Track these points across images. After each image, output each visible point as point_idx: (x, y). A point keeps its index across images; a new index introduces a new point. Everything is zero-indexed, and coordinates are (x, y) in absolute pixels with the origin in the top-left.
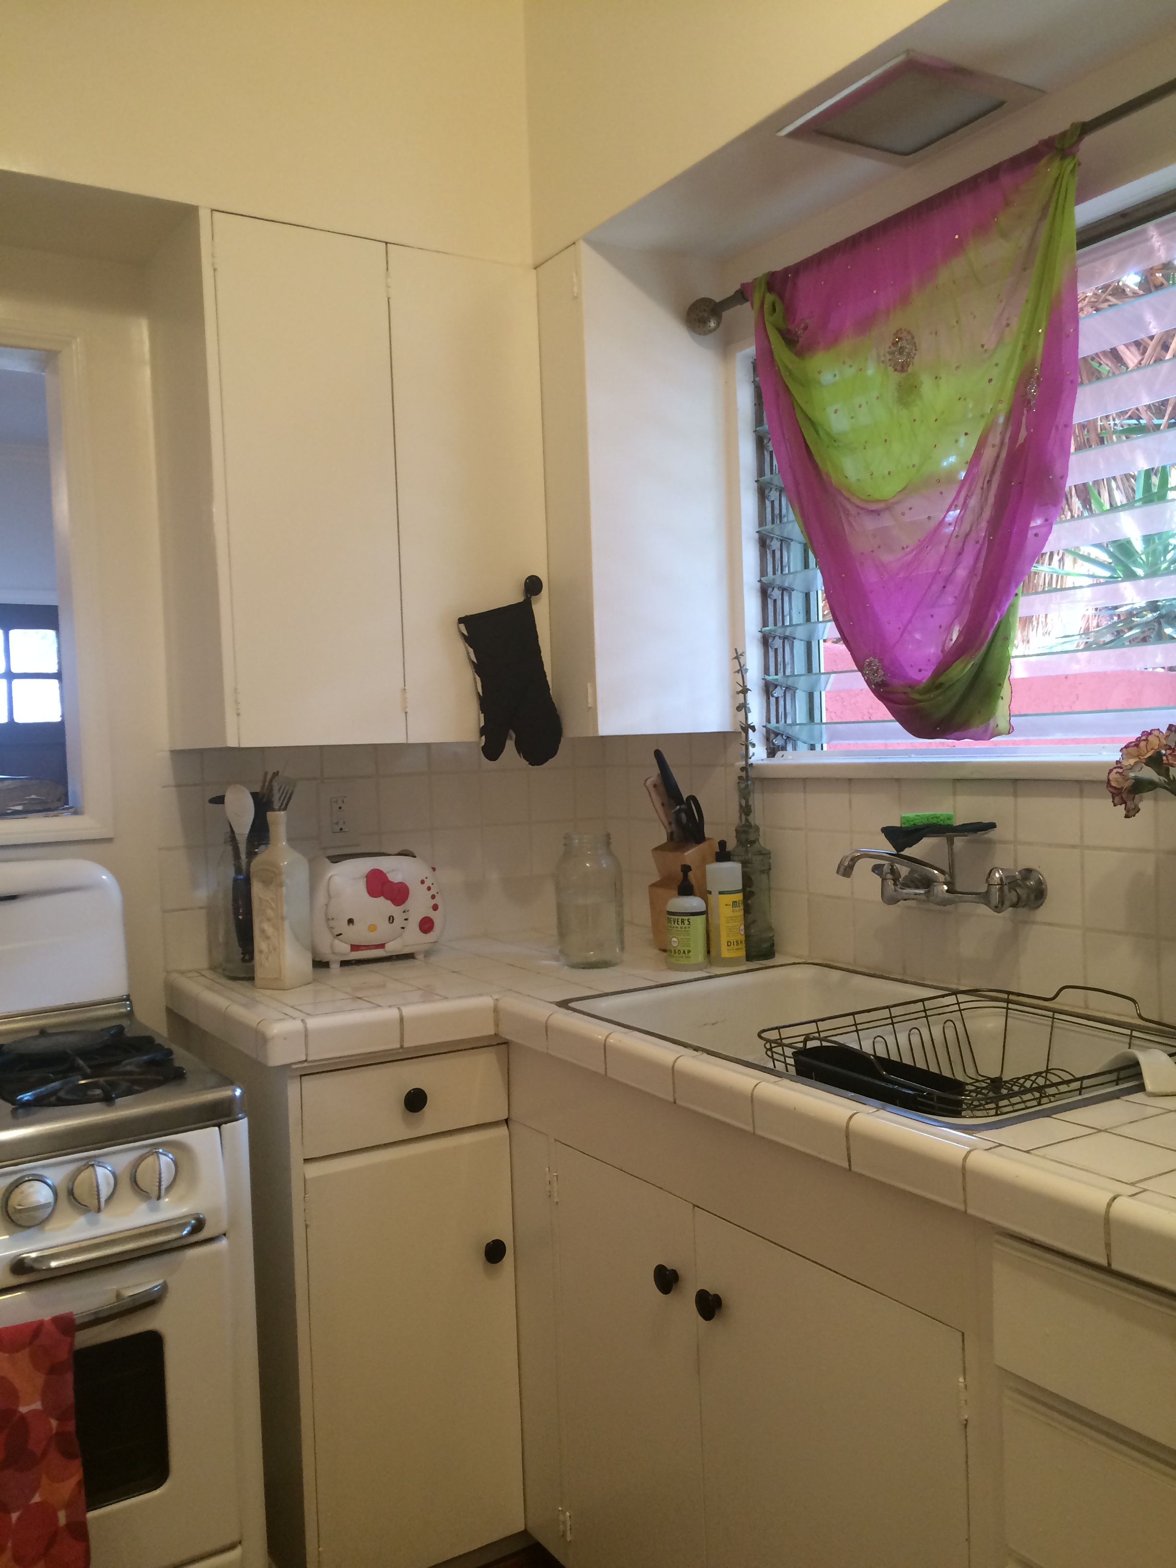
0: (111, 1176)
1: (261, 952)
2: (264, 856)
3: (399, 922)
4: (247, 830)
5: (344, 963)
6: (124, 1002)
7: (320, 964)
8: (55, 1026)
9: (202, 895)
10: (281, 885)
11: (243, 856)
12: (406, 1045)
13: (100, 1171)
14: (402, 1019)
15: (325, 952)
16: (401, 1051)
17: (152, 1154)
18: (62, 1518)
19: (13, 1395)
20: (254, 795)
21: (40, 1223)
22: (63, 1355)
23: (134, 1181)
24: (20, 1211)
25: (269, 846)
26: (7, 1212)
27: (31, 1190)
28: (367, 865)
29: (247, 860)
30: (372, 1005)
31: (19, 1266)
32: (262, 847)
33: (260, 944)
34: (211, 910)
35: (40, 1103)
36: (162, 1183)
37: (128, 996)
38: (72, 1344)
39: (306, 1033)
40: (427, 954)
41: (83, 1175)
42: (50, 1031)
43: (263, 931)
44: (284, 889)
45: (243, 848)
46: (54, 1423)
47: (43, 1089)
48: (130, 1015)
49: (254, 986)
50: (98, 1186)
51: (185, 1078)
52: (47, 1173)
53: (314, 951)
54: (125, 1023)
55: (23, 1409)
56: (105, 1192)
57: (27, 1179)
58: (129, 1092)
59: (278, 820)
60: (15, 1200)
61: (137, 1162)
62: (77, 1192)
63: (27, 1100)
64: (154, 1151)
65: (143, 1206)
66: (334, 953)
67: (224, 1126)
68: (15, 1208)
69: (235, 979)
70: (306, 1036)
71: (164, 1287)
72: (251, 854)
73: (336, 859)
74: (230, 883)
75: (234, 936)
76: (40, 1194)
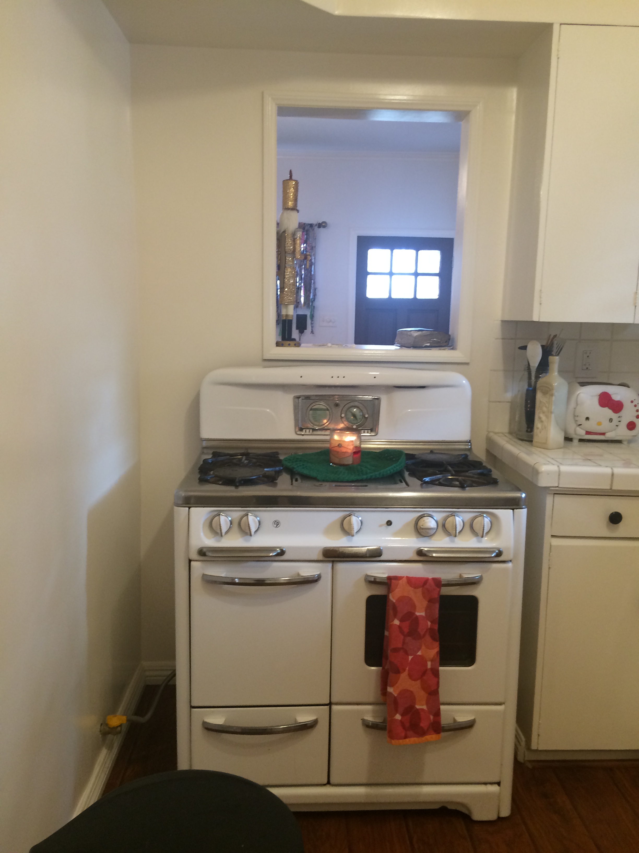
0: (462, 522)
1: (538, 428)
2: (543, 380)
3: (615, 422)
4: (537, 365)
5: (581, 440)
6: (468, 443)
7: (568, 439)
8: (438, 449)
9: (509, 396)
10: (552, 395)
11: (533, 378)
12: (614, 488)
13: (457, 518)
14: (613, 475)
15: (571, 433)
16: (610, 491)
17: (481, 516)
18: (429, 665)
19: (414, 606)
20: (543, 347)
21: (431, 536)
22: (435, 596)
23: (471, 527)
24: (423, 529)
25: (547, 374)
26: (417, 528)
27: (427, 521)
28: (600, 389)
29: (535, 380)
30: (596, 464)
31: (420, 552)
32: (544, 374)
33: (537, 424)
34: (512, 403)
35: (432, 483)
36: (485, 530)
37: (470, 441)
38: (440, 591)
39: (559, 473)
40: (630, 442)
41: (449, 519)
42: (436, 452)
43: (540, 418)
44: (554, 397)
45: (533, 374)
46: (429, 623)
47: (434, 477)
48: (470, 450)
49: (532, 445)
50: (456, 525)
51: (498, 484)
52: (435, 515)
53: (566, 432)
54: (468, 453)
55: (418, 614)
56: (459, 529)
57: (426, 515)
58: (471, 486)
59: (555, 361)
60: (421, 523)
61: (473, 518)
62: (446, 526)
63: (427, 481)
64: (482, 515)
65: (474, 539)
66: (576, 434)
67: (515, 510)
68: (420, 527)
69: (522, 440)
70: (559, 475)
71: (481, 578)
72: (537, 378)
73: (583, 384)
74: (525, 391)
75: (524, 418)
76: (430, 523)
